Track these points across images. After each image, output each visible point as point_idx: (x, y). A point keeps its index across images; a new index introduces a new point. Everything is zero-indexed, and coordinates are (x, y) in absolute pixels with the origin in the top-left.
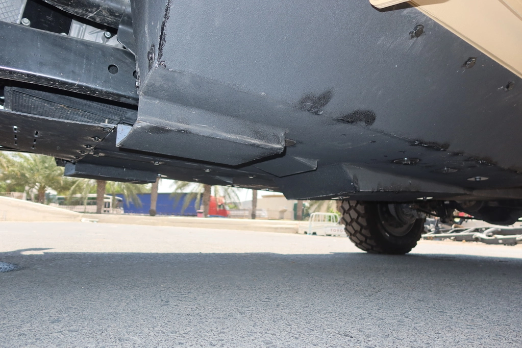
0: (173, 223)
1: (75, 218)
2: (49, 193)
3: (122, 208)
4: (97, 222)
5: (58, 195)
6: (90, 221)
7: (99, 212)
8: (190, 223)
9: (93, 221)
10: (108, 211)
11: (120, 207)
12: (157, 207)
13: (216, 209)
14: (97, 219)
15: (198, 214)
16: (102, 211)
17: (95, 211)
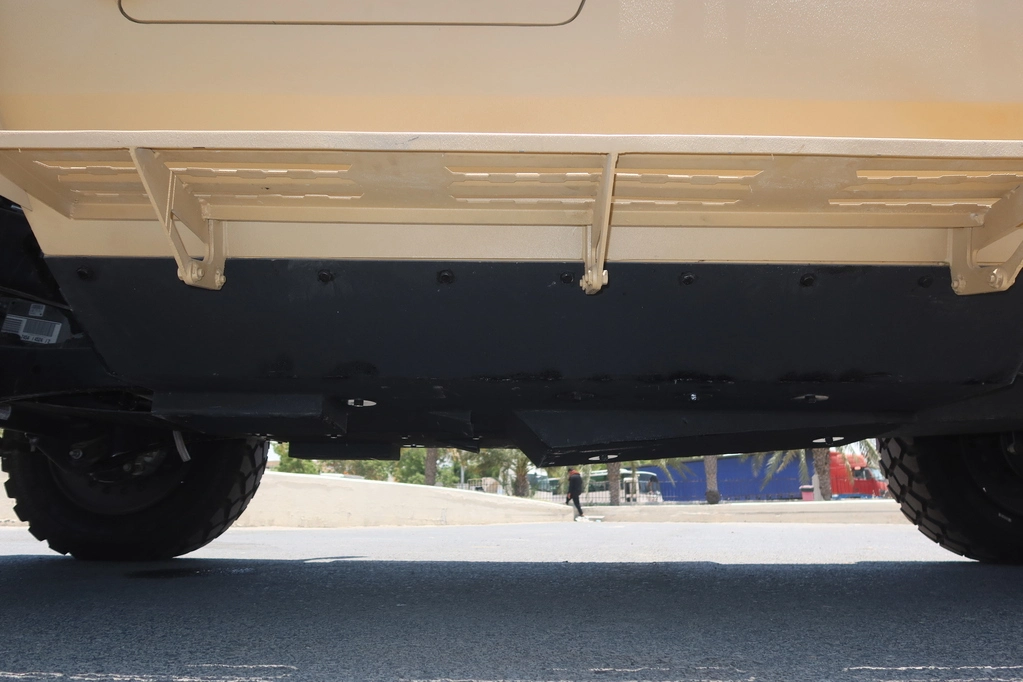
0: (744, 516)
1: (563, 515)
2: (536, 474)
3: (658, 493)
4: (602, 520)
5: (550, 476)
6: (590, 519)
7: (614, 502)
8: (777, 513)
9: (595, 520)
10: (635, 500)
11: (654, 491)
12: (719, 485)
13: (848, 482)
14: (601, 515)
15: (804, 495)
16: (623, 501)
17: (608, 501)
